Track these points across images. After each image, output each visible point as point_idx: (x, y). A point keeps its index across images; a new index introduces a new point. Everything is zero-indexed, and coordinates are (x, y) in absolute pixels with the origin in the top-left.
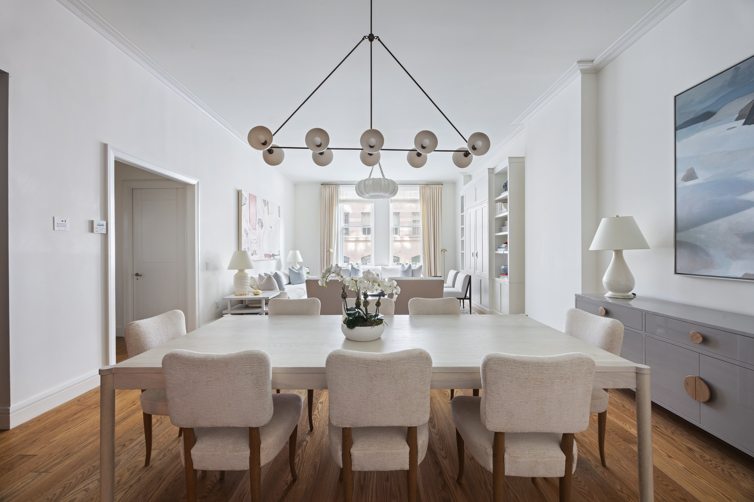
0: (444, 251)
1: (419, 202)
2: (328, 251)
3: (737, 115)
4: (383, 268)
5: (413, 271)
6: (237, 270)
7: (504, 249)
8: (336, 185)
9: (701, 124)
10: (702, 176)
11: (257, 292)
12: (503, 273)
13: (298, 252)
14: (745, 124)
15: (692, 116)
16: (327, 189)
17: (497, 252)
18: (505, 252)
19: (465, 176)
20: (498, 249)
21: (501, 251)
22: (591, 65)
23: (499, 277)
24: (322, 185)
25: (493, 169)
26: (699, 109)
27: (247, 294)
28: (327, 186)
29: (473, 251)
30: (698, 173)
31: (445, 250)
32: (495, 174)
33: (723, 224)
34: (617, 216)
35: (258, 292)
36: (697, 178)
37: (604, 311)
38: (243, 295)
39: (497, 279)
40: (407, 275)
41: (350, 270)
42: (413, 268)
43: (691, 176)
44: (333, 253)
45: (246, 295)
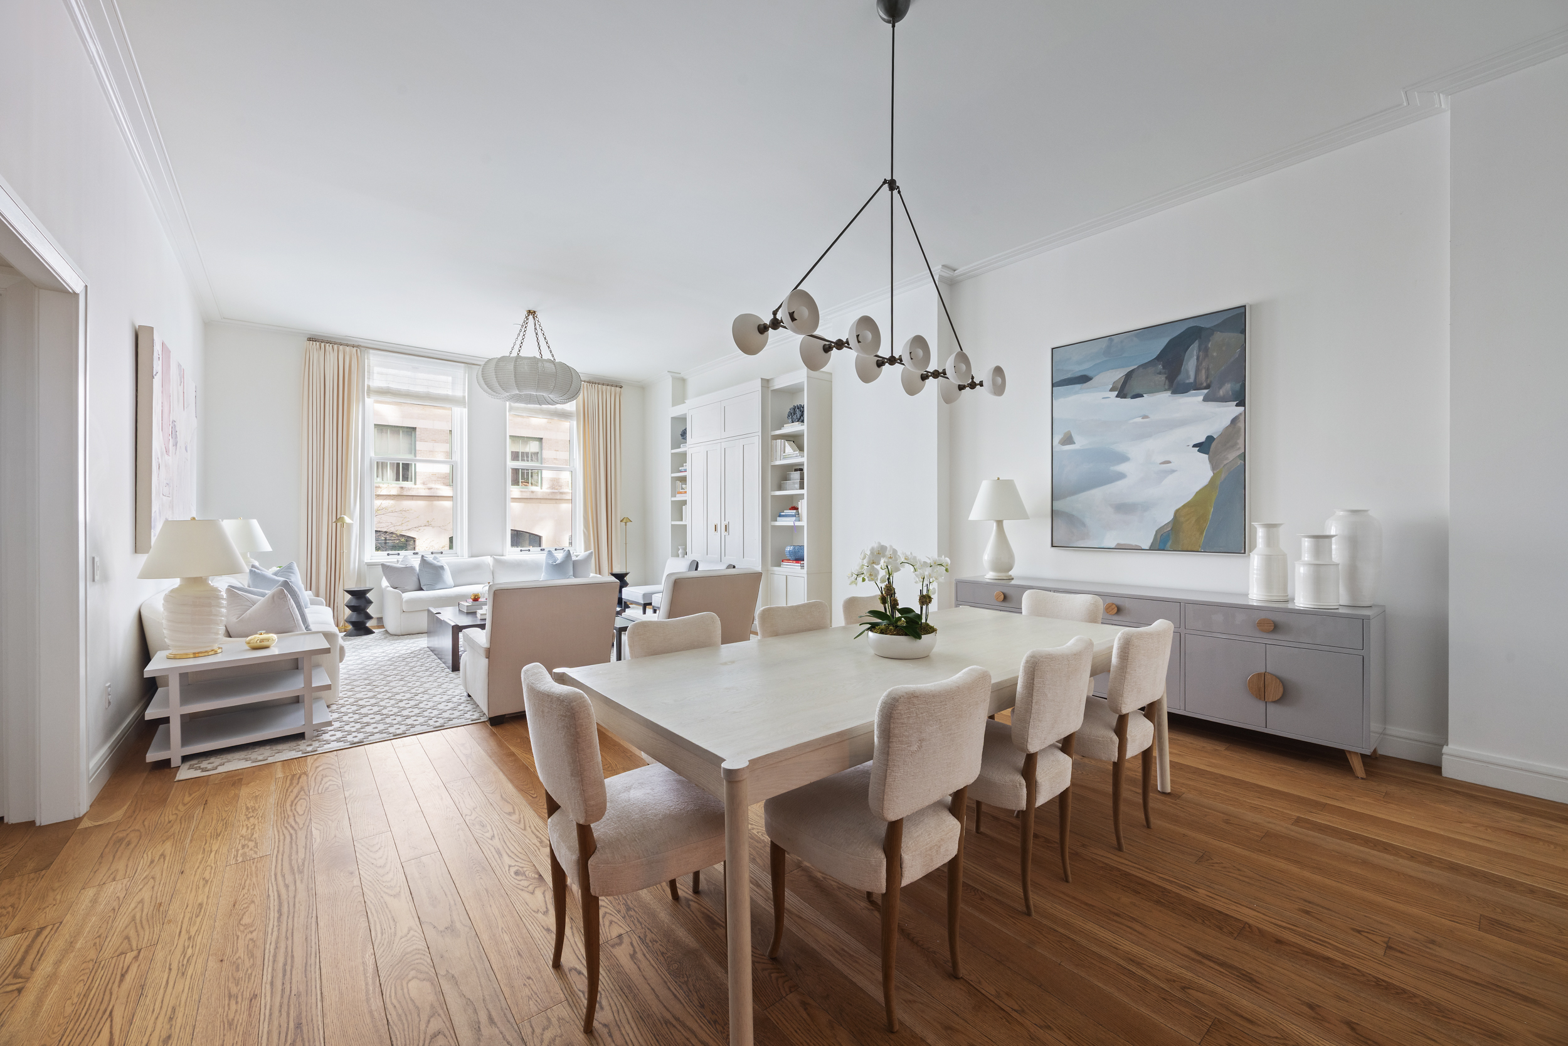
0: (625, 521)
1: (575, 418)
2: (339, 520)
3: (1111, 386)
4: (497, 562)
5: (575, 563)
6: (179, 579)
7: (794, 518)
8: (359, 347)
9: (1078, 386)
10: (1080, 442)
11: (262, 641)
12: (789, 558)
13: (255, 523)
14: (1117, 396)
15: (1069, 375)
16: (331, 357)
17: (777, 523)
18: (797, 524)
19: (674, 379)
20: (778, 518)
21: (782, 522)
22: (952, 274)
23: (779, 566)
24: (310, 339)
25: (768, 381)
26: (1077, 370)
27: (219, 651)
28: (329, 347)
29: (715, 519)
30: (1076, 438)
31: (628, 520)
32: (772, 391)
33: (1097, 494)
34: (998, 479)
35: (268, 640)
36: (1075, 443)
37: (1003, 596)
38: (206, 654)
39: (776, 569)
40: (564, 575)
41: (417, 568)
42: (574, 558)
43: (1068, 440)
44: (350, 525)
45: (216, 653)
